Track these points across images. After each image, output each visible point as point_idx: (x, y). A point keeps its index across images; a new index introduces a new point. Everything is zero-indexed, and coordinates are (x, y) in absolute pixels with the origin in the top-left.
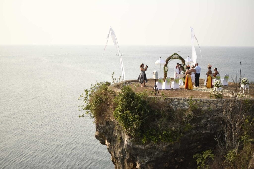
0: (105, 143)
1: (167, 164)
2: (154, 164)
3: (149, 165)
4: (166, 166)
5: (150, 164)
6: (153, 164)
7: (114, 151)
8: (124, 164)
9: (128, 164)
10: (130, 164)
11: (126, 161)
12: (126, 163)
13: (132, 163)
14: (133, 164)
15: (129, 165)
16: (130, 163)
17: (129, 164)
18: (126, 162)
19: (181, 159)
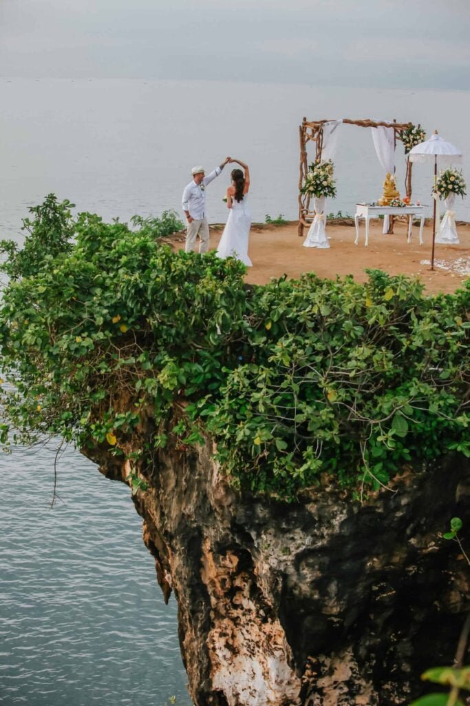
0: (120, 473)
1: (375, 559)
2: (326, 560)
3: (308, 565)
4: (372, 567)
5: (311, 561)
6: (321, 560)
7: (161, 507)
8: (202, 559)
9: (216, 559)
10: (224, 559)
11: (207, 546)
12: (210, 556)
13: (234, 554)
14: (236, 560)
15: (222, 563)
16: (225, 555)
17: (221, 557)
18: (211, 550)
19: (433, 543)
